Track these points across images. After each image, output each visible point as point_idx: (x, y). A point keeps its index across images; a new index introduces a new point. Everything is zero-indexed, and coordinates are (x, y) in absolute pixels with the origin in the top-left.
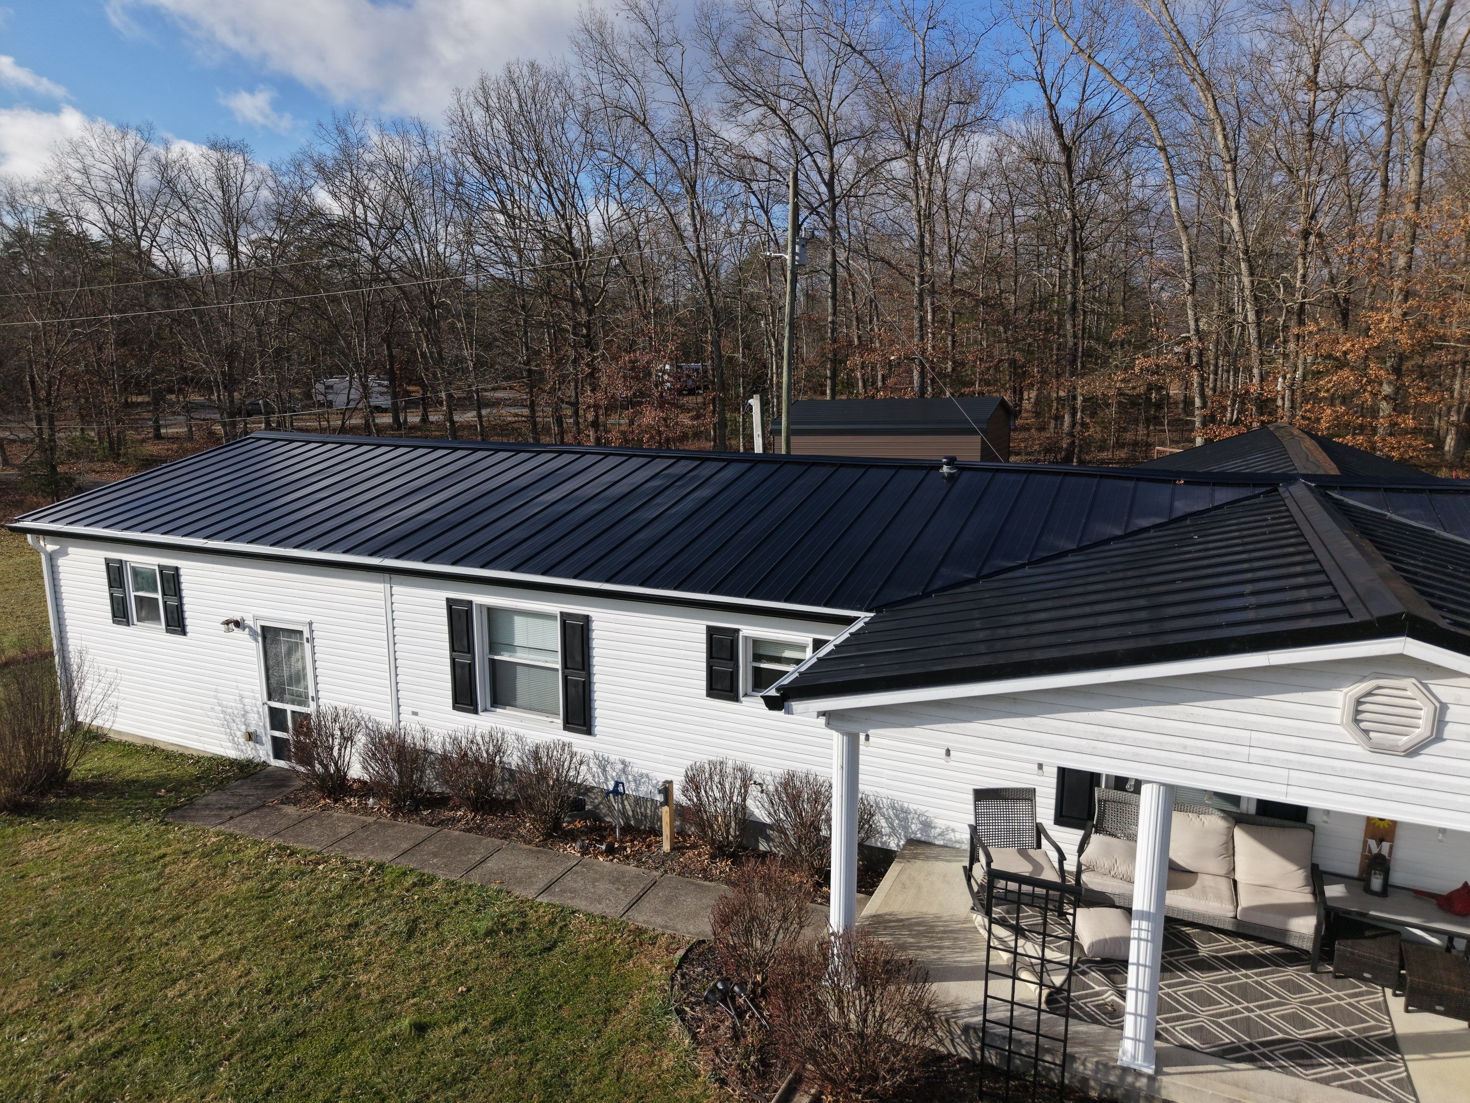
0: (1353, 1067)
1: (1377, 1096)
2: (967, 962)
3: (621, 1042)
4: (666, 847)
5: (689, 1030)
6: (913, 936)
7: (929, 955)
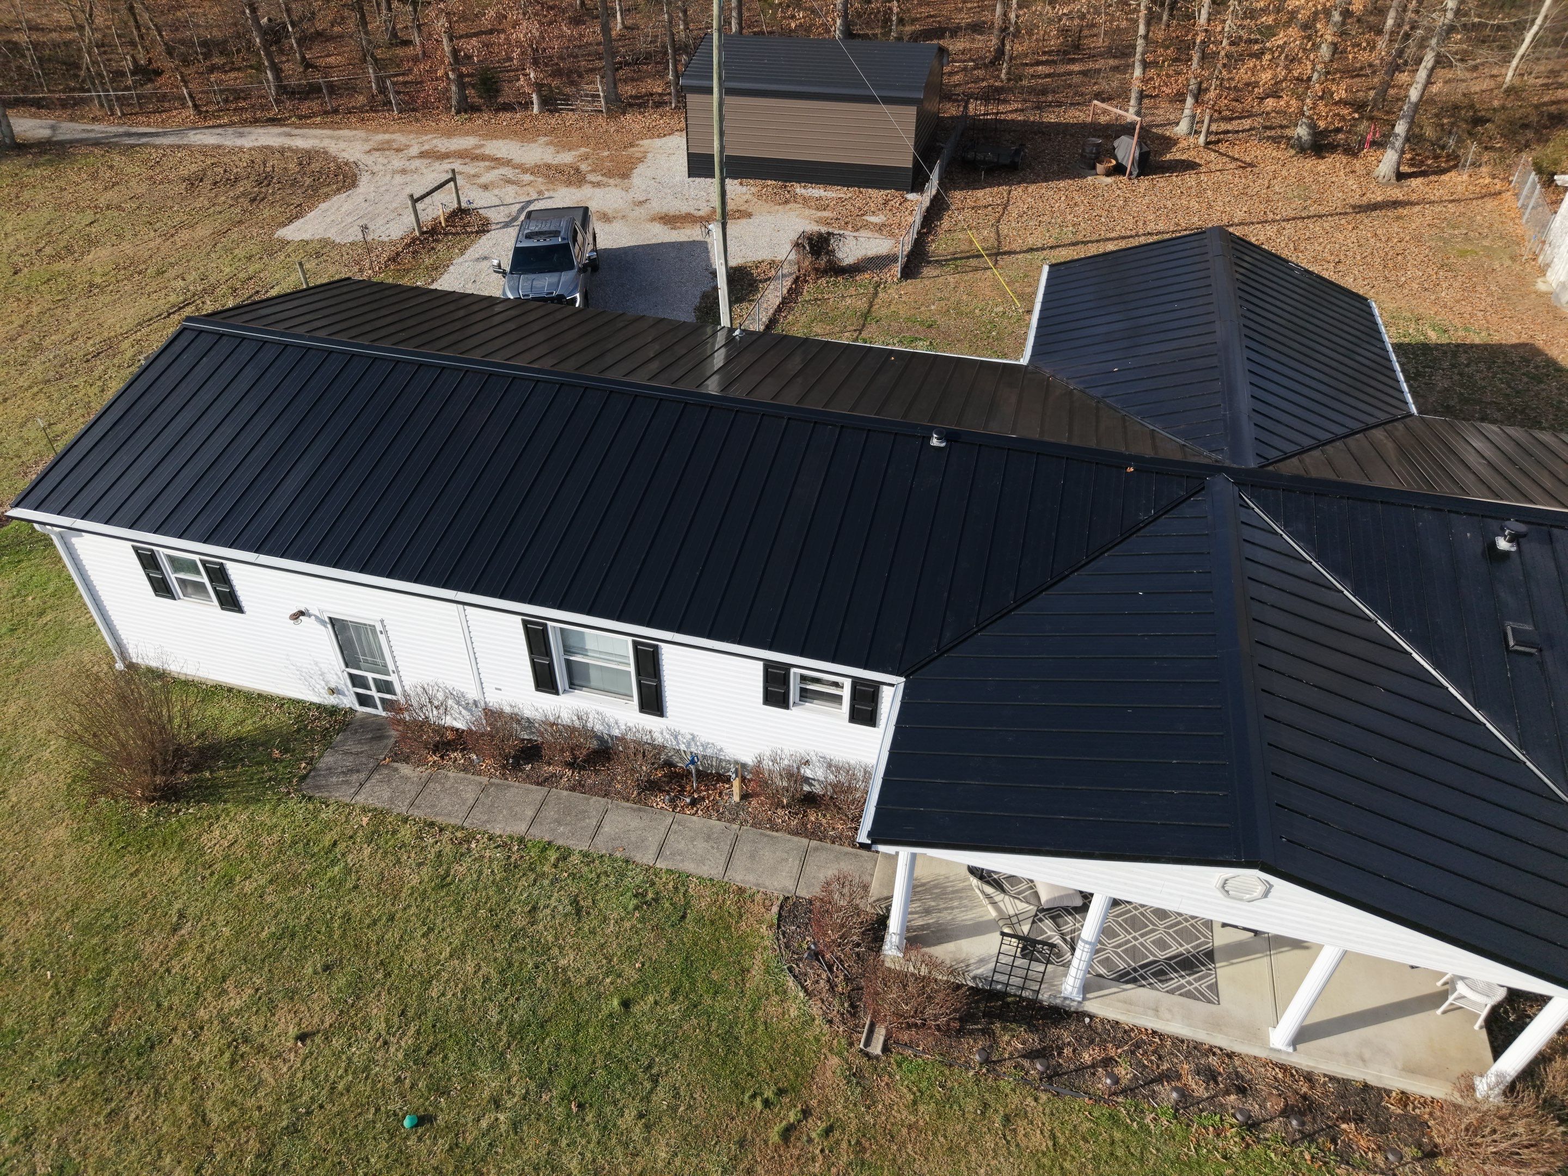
0: (1188, 978)
1: (1198, 999)
2: (971, 919)
3: (759, 999)
4: (736, 798)
5: (800, 983)
6: (934, 899)
7: (946, 916)
